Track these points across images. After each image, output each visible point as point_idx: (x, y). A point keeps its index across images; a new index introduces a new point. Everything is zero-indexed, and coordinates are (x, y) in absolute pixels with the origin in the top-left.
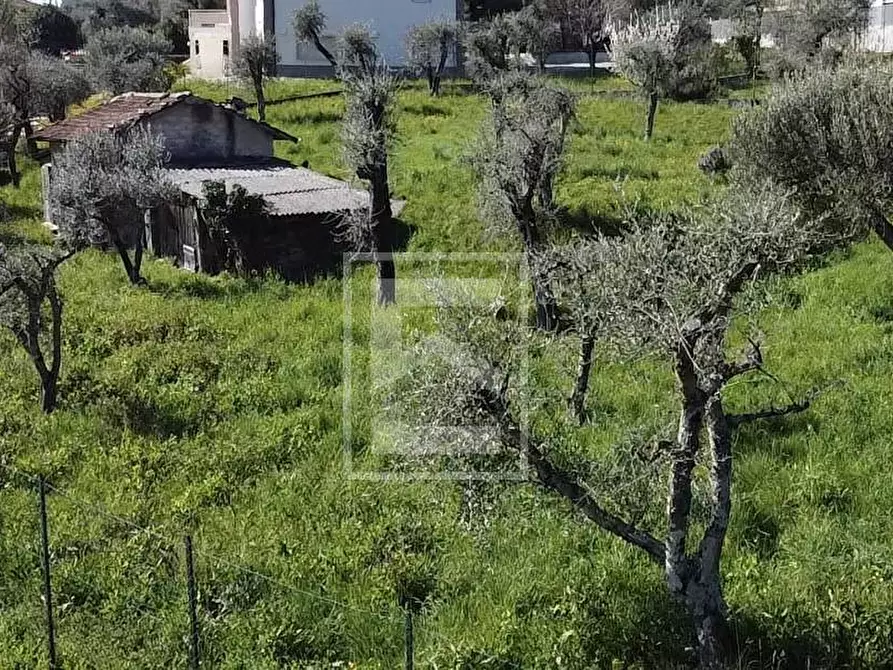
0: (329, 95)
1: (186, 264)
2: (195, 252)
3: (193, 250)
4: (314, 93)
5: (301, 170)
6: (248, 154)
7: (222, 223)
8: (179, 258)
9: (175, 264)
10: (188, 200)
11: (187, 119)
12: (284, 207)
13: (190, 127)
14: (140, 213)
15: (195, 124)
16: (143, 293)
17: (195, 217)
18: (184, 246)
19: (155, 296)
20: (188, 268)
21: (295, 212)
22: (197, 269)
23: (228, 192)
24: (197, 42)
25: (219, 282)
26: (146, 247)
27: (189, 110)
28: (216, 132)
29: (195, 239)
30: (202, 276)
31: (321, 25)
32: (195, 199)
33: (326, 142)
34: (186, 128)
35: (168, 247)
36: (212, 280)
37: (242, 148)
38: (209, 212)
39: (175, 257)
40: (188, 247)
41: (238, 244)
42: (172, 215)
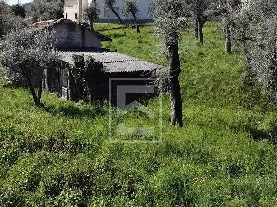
0: (117, 29)
1: (63, 96)
2: (68, 90)
3: (66, 89)
4: (111, 28)
5: (115, 53)
6: (91, 46)
7: (82, 76)
8: (60, 93)
9: (58, 96)
10: (65, 65)
11: (65, 30)
12: (112, 68)
13: (66, 33)
14: (41, 69)
15: (68, 32)
16: (41, 113)
17: (68, 73)
18: (62, 87)
19: (47, 114)
20: (64, 98)
21: (118, 71)
22: (68, 99)
23: (85, 60)
24: (66, 13)
25: (79, 106)
26: (45, 87)
27: (66, 26)
28: (77, 36)
29: (68, 84)
30: (71, 103)
31: (114, 2)
32: (69, 64)
33: (122, 43)
34: (64, 34)
35: (55, 88)
36: (76, 105)
37: (88, 44)
38: (75, 70)
39: (58, 93)
40: (64, 88)
41: (89, 87)
42: (57, 72)
